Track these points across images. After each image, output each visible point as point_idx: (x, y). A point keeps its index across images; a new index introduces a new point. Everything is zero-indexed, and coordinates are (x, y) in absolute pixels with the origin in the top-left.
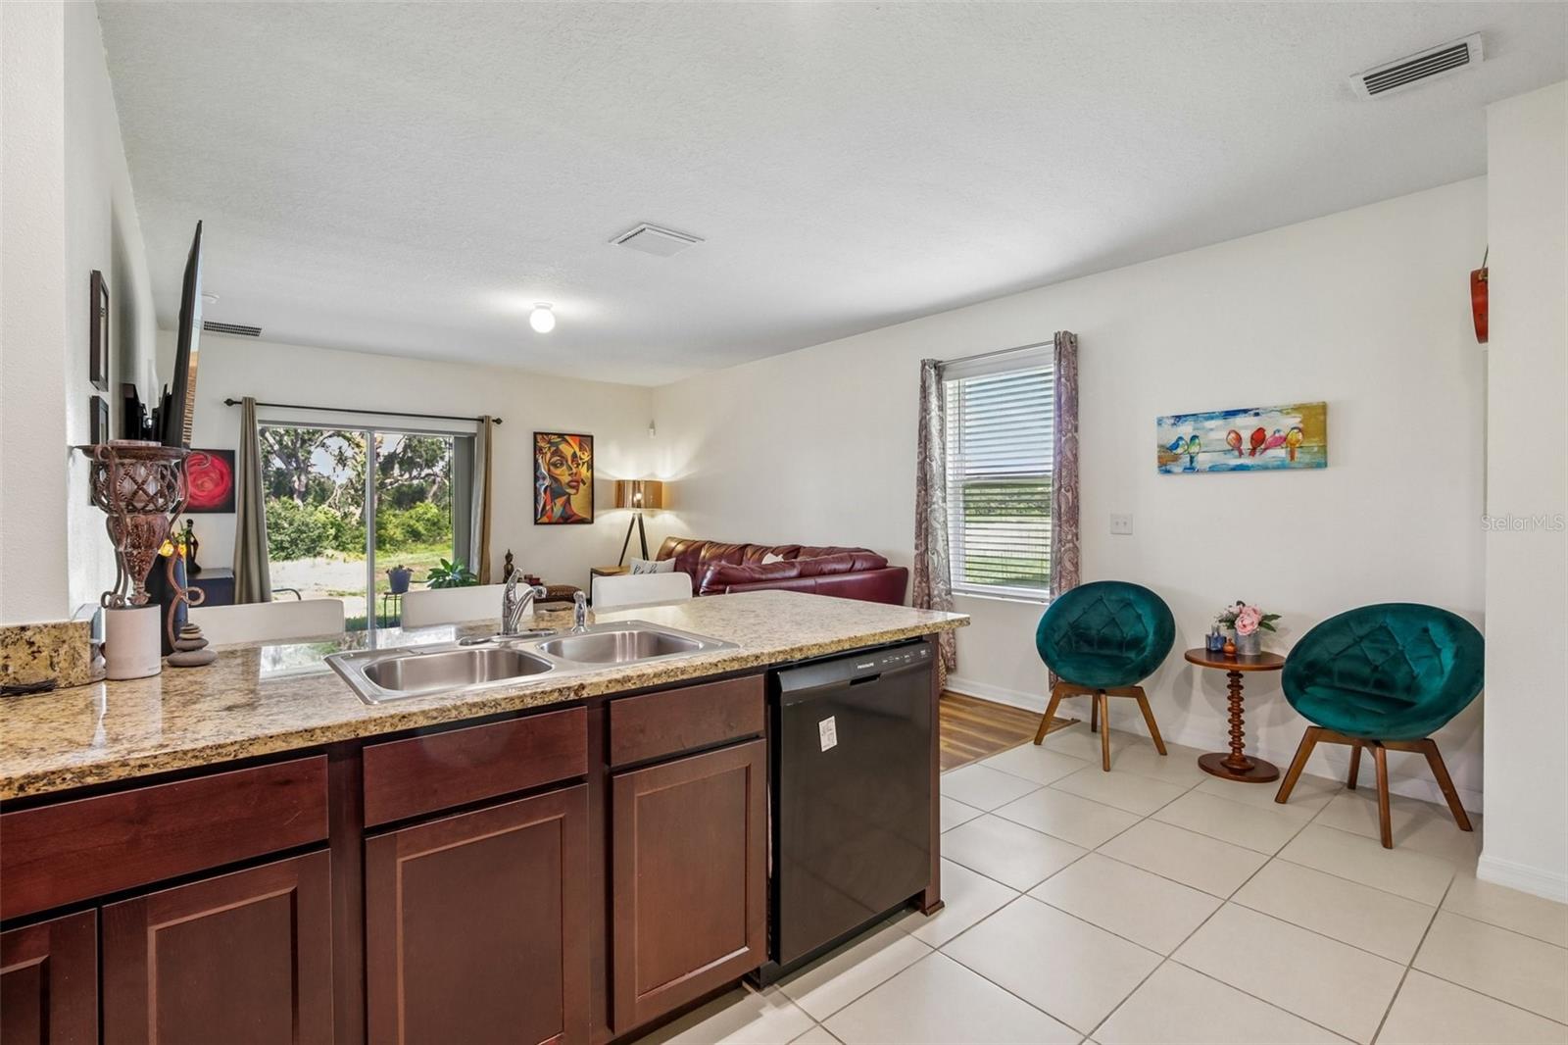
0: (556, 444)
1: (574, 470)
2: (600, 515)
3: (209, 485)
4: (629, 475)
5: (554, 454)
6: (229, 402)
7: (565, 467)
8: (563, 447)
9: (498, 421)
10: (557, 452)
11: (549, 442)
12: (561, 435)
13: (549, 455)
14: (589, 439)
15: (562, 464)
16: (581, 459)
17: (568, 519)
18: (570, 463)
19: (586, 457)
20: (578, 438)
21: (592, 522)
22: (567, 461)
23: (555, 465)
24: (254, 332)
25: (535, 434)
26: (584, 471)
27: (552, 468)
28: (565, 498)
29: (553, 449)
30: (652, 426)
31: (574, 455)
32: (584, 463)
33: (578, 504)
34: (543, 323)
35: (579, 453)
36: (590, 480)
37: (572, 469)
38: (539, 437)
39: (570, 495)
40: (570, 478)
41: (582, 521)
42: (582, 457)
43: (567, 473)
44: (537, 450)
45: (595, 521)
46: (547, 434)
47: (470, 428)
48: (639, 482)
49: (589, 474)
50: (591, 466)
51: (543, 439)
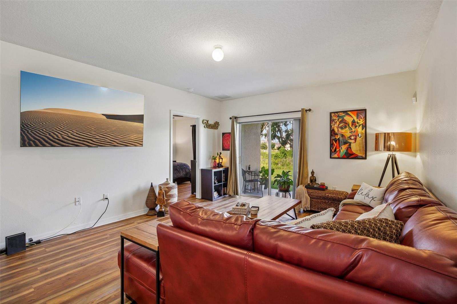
0: (342, 117)
1: (353, 130)
2: (370, 155)
3: (229, 143)
5: (340, 122)
6: (231, 118)
7: (347, 129)
9: (309, 110)
10: (343, 121)
11: (338, 116)
12: (346, 112)
13: (338, 123)
14: (364, 111)
15: (345, 127)
16: (358, 123)
17: (350, 155)
18: (350, 126)
19: (361, 122)
20: (356, 111)
21: (365, 158)
22: (349, 125)
23: (342, 128)
25: (331, 113)
26: (360, 130)
27: (340, 130)
28: (348, 144)
29: (340, 119)
30: (415, 96)
31: (353, 122)
32: (360, 125)
33: (355, 148)
35: (356, 120)
36: (364, 135)
37: (352, 129)
38: (333, 114)
40: (351, 134)
42: (359, 122)
44: (331, 121)
45: (368, 158)
46: (337, 112)
47: (299, 115)
48: (388, 134)
49: (364, 131)
50: (365, 126)
51: (335, 116)
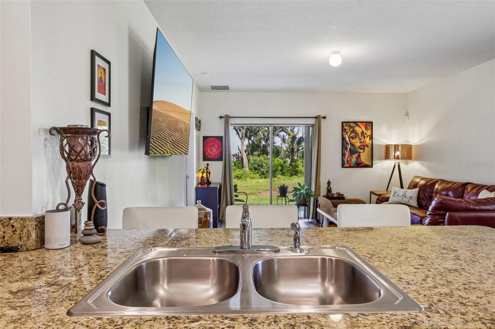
0: (353, 127)
1: (362, 140)
2: (376, 164)
3: (215, 150)
4: (393, 141)
5: (352, 132)
6: (221, 117)
7: (357, 139)
8: (357, 129)
9: (324, 118)
10: (354, 131)
11: (350, 126)
12: (356, 123)
13: (349, 133)
14: (371, 123)
15: (356, 137)
16: (366, 134)
17: (359, 165)
18: (360, 136)
19: (369, 133)
20: (365, 123)
21: (372, 167)
22: (358, 136)
23: (352, 138)
24: (226, 88)
25: (343, 123)
26: (368, 140)
27: (351, 139)
28: (357, 155)
29: (351, 130)
31: (363, 133)
32: (367, 136)
33: (364, 157)
34: (336, 61)
35: (365, 131)
36: (371, 145)
37: (361, 140)
38: (344, 124)
39: (360, 153)
41: (366, 166)
42: (367, 133)
43: (359, 141)
44: (343, 130)
45: (374, 166)
46: (348, 122)
47: (312, 121)
48: (398, 145)
49: (371, 142)
51: (347, 125)
